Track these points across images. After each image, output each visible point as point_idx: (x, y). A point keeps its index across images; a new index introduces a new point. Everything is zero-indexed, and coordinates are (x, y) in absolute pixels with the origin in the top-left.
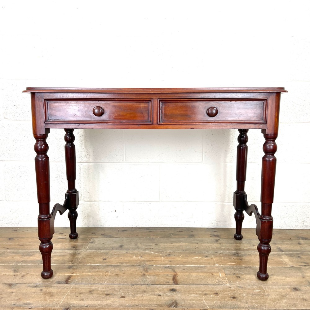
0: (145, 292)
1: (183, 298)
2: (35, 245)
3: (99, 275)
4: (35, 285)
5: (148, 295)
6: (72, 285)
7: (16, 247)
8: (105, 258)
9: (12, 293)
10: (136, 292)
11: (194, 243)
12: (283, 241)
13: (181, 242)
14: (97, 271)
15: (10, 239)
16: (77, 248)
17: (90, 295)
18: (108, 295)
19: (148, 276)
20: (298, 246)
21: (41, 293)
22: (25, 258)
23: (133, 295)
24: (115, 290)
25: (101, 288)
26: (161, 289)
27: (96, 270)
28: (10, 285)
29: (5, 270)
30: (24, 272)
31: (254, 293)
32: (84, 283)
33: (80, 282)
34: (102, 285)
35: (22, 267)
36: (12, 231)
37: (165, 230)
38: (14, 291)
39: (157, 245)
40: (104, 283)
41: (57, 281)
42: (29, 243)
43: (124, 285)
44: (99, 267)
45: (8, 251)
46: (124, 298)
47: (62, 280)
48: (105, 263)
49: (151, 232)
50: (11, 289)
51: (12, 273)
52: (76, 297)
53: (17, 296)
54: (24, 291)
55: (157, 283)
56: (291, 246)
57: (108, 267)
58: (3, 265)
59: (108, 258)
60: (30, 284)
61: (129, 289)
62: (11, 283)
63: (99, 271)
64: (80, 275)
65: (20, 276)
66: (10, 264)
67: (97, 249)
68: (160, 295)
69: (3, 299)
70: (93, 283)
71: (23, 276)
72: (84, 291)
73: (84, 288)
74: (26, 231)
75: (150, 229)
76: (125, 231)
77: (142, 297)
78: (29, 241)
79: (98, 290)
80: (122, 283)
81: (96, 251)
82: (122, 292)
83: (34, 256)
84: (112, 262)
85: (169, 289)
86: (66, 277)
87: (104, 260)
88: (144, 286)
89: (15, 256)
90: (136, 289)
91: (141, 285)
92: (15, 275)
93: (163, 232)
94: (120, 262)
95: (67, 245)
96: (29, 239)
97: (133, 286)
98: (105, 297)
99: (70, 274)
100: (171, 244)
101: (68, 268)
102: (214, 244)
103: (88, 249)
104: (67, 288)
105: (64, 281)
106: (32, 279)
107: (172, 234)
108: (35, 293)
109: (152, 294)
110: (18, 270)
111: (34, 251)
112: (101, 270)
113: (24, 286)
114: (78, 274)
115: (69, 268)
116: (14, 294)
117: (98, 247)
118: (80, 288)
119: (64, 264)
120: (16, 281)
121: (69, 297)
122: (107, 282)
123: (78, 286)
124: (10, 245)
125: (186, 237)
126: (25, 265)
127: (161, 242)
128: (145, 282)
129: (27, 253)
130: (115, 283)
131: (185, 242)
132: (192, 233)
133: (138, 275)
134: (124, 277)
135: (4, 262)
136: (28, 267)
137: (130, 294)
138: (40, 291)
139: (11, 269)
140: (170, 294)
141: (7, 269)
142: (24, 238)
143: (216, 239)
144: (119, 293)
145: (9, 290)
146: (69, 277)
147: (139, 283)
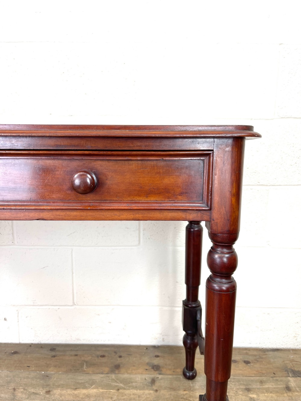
11: (113, 388)
12: (261, 382)
13: (92, 383)
20: (285, 395)
37: (79, 353)
39: (48, 392)
49: (54, 356)
56: (274, 395)
75: (58, 349)
76: (15, 353)
93: (73, 358)
100: (73, 391)
102: (147, 392)
107: (87, 362)
125: (107, 369)
127: (58, 386)
131: (99, 385)
132: (119, 361)
143: (152, 376)
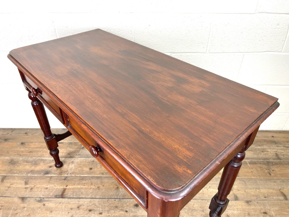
0: (116, 207)
1: (142, 215)
2: (40, 152)
3: (86, 188)
4: (40, 199)
5: (119, 211)
6: (66, 199)
7: (27, 153)
8: (91, 167)
9: (24, 208)
10: (110, 208)
14: (84, 184)
15: (22, 143)
16: (71, 155)
17: (78, 211)
18: (90, 210)
19: (120, 189)
21: (44, 208)
22: (33, 168)
23: (108, 211)
24: (96, 205)
25: (86, 203)
26: (128, 204)
27: (84, 182)
28: (23, 199)
29: (19, 181)
30: (32, 185)
31: (193, 209)
32: (75, 197)
33: (72, 196)
34: (87, 199)
35: (31, 178)
36: (24, 133)
38: (26, 205)
40: (89, 197)
41: (55, 194)
42: (37, 149)
43: (103, 199)
44: (86, 178)
45: (21, 158)
46: (102, 214)
47: (59, 194)
48: (91, 173)
50: (23, 203)
51: (24, 186)
52: (68, 213)
53: (28, 212)
54: (32, 206)
55: (126, 197)
57: (92, 177)
58: (18, 175)
59: (93, 168)
60: (36, 198)
61: (106, 205)
62: (23, 196)
63: (86, 184)
64: (72, 188)
65: (29, 189)
66: (22, 174)
67: (86, 156)
68: (127, 211)
69: (18, 215)
70: (81, 197)
71: (32, 189)
72: (74, 207)
73: (74, 203)
74: (34, 134)
77: (114, 213)
78: (36, 146)
79: (84, 205)
80: (101, 197)
81: (85, 159)
82: (101, 208)
83: (40, 165)
84: (96, 172)
85: (134, 204)
86: (62, 190)
87: (91, 170)
88: (117, 200)
89: (26, 165)
90: (111, 204)
91: (115, 199)
92: (26, 188)
94: (102, 172)
95: (64, 151)
96: (37, 144)
97: (109, 201)
98: (88, 213)
99: (65, 187)
101: (63, 180)
103: (79, 156)
104: (62, 203)
105: (61, 195)
106: (38, 192)
108: (39, 208)
109: (121, 210)
110: (28, 181)
111: (39, 159)
112: (87, 181)
113: (32, 200)
114: (70, 187)
115: (65, 180)
116: (26, 209)
117: (87, 154)
118: (72, 203)
119: (61, 174)
120: (26, 194)
121: (63, 213)
122: (91, 196)
123: (70, 201)
124: (22, 152)
126: (33, 175)
128: (117, 196)
129: (34, 161)
130: (97, 197)
133: (113, 188)
134: (103, 191)
135: (18, 172)
136: (36, 178)
137: (106, 209)
138: (43, 207)
139: (23, 180)
140: (134, 210)
141: (20, 180)
142: (32, 142)
144: (98, 208)
145: (22, 205)
146: (64, 190)
147: (113, 197)
